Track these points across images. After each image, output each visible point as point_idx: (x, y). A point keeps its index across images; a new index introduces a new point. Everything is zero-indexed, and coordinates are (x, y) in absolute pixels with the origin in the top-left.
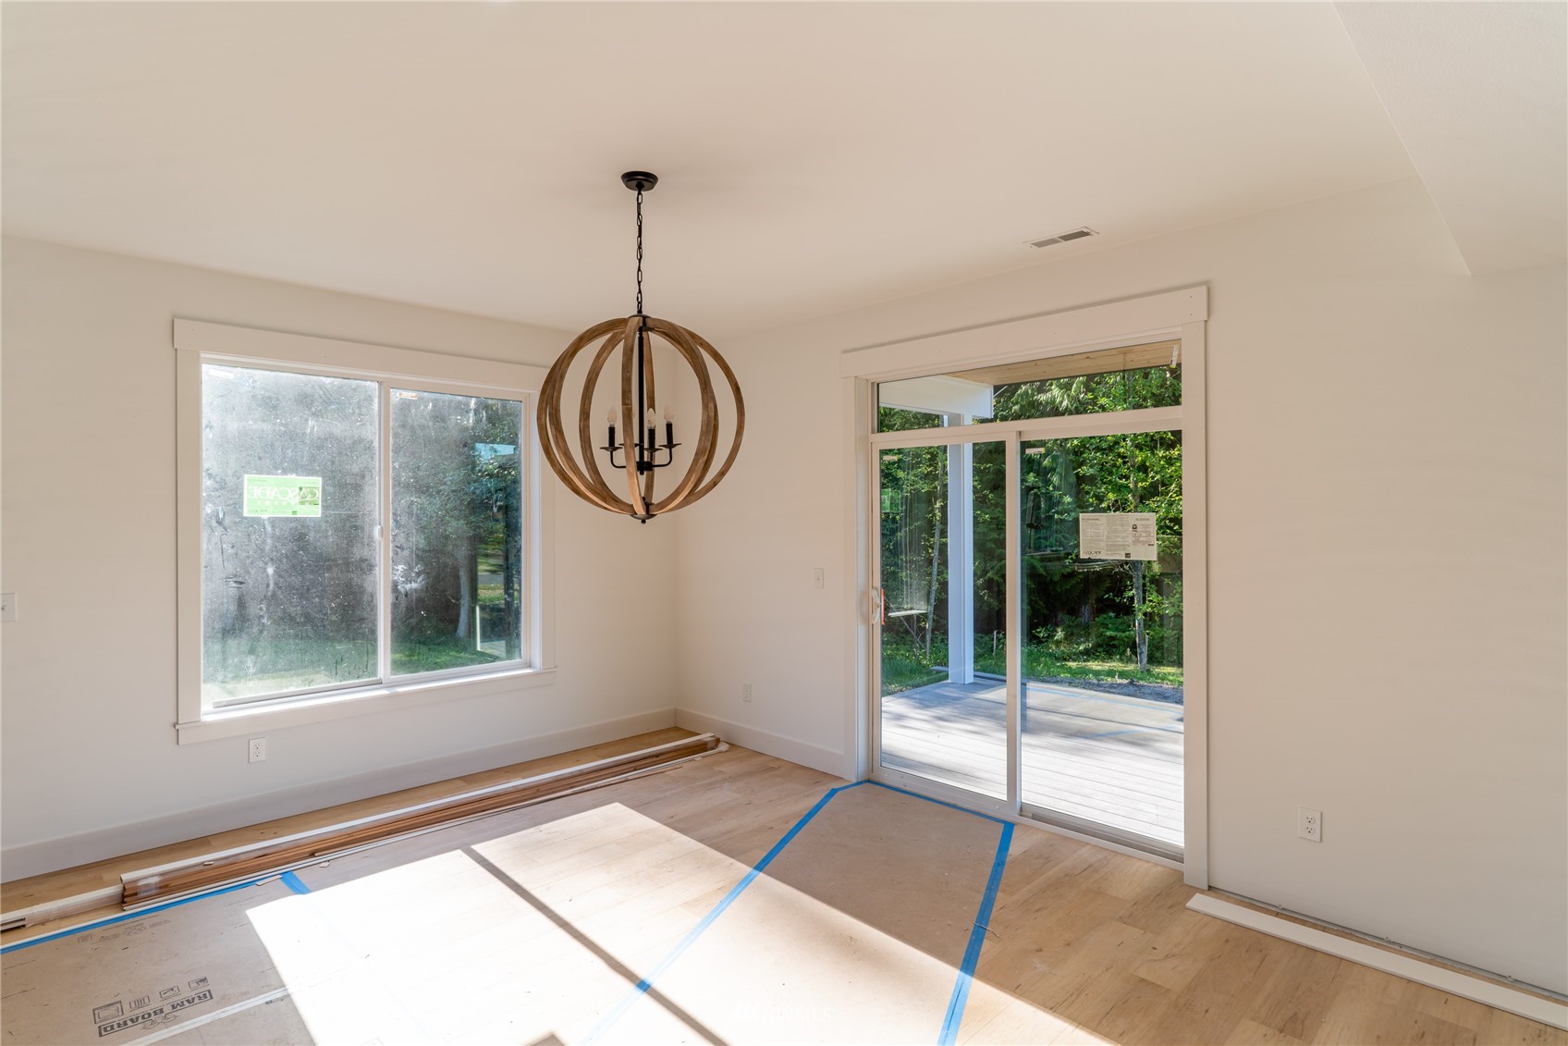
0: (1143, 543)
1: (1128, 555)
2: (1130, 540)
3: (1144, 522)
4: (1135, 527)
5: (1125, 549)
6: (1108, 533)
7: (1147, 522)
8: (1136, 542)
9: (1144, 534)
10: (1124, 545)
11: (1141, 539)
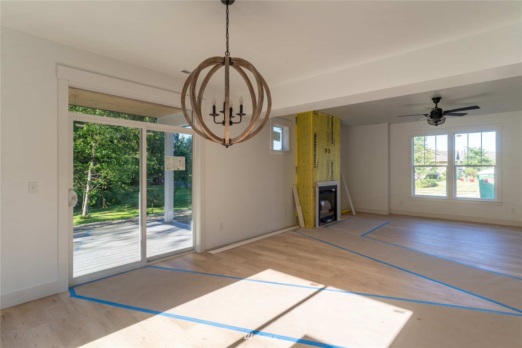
0: (182, 165)
1: (178, 169)
2: (179, 164)
3: (182, 159)
4: (180, 161)
5: (177, 167)
6: (173, 162)
7: (183, 159)
8: (180, 165)
9: (182, 163)
10: (177, 166)
11: (181, 164)
